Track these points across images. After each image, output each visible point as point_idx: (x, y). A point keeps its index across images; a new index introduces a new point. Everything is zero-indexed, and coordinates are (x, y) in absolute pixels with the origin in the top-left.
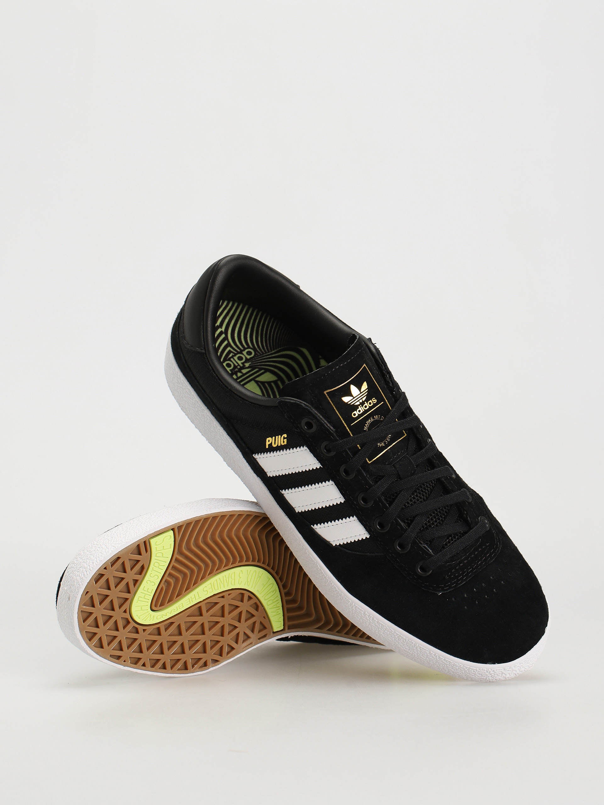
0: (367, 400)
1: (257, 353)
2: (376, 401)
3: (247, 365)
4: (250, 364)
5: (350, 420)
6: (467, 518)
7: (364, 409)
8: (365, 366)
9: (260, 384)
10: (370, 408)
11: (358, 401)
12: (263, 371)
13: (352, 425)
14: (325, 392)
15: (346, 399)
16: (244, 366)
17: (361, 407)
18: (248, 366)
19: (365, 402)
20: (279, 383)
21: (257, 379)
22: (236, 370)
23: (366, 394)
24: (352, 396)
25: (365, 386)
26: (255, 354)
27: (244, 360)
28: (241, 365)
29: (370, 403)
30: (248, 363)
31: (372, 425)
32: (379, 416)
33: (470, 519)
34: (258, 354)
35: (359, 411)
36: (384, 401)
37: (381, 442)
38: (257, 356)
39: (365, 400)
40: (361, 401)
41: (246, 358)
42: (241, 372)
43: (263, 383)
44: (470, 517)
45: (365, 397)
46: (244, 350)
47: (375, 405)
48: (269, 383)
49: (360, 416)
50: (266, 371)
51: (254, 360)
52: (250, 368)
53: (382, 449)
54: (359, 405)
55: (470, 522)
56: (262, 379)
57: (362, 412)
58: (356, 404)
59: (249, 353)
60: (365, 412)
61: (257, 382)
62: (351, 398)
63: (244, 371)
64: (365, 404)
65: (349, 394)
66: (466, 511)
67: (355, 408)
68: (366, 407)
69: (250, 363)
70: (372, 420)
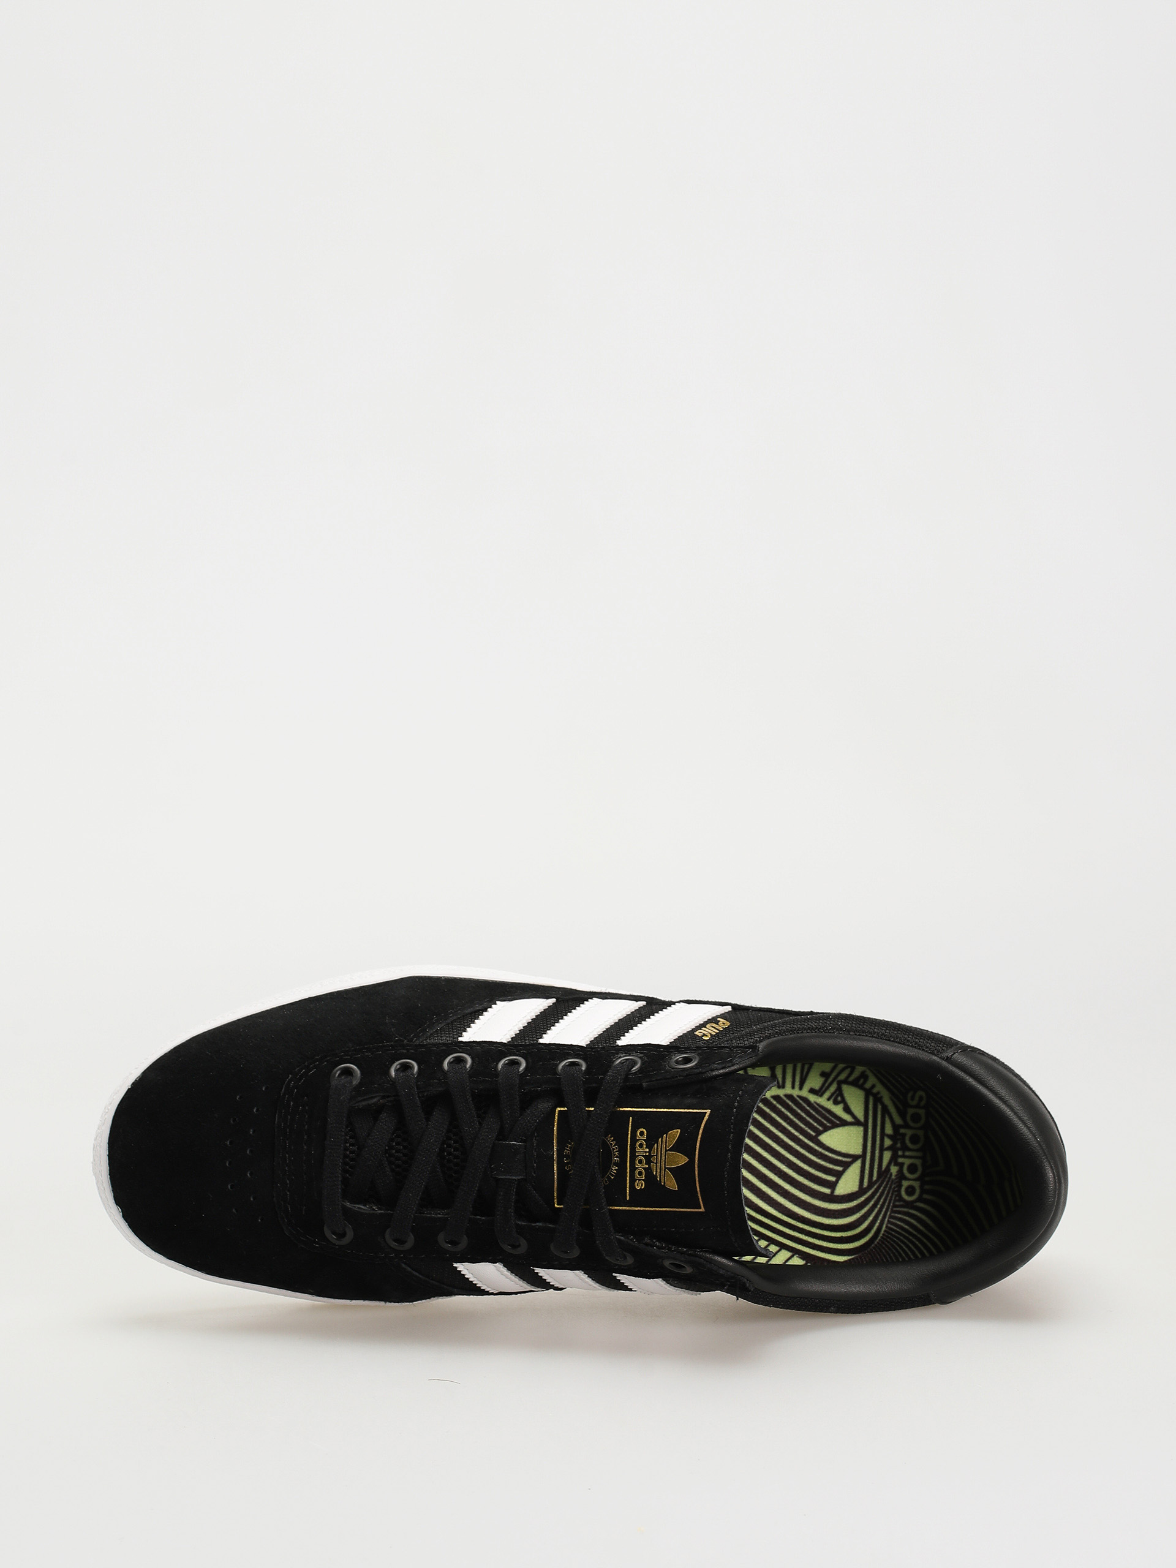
0: (648, 1171)
1: (901, 1203)
2: (637, 1187)
3: (894, 1170)
4: (891, 1175)
5: (639, 1120)
7: (638, 1156)
8: (700, 1208)
9: (848, 1160)
11: (657, 1156)
12: (865, 1184)
13: (630, 1119)
15: (673, 1136)
16: (896, 1164)
17: (646, 1153)
18: (890, 1170)
19: (647, 1167)
20: (827, 1191)
21: (858, 1164)
22: (899, 1145)
23: (659, 1178)
26: (901, 1199)
27: (905, 1171)
28: (900, 1160)
29: (640, 1173)
30: (896, 1174)
31: (608, 1153)
32: (613, 1176)
34: (897, 1203)
36: (629, 1203)
37: (573, 1151)
38: (897, 1198)
41: (907, 1179)
42: (888, 1149)
43: (846, 1166)
46: (921, 1187)
47: (633, 1180)
48: (839, 1175)
50: (861, 1191)
51: (894, 1188)
52: (885, 1169)
56: (854, 1172)
59: (910, 1190)
60: (633, 1156)
61: (855, 1158)
62: (670, 1145)
63: (887, 1155)
64: (646, 1164)
67: (651, 1142)
68: (640, 1162)
69: (893, 1177)
70: (614, 1160)
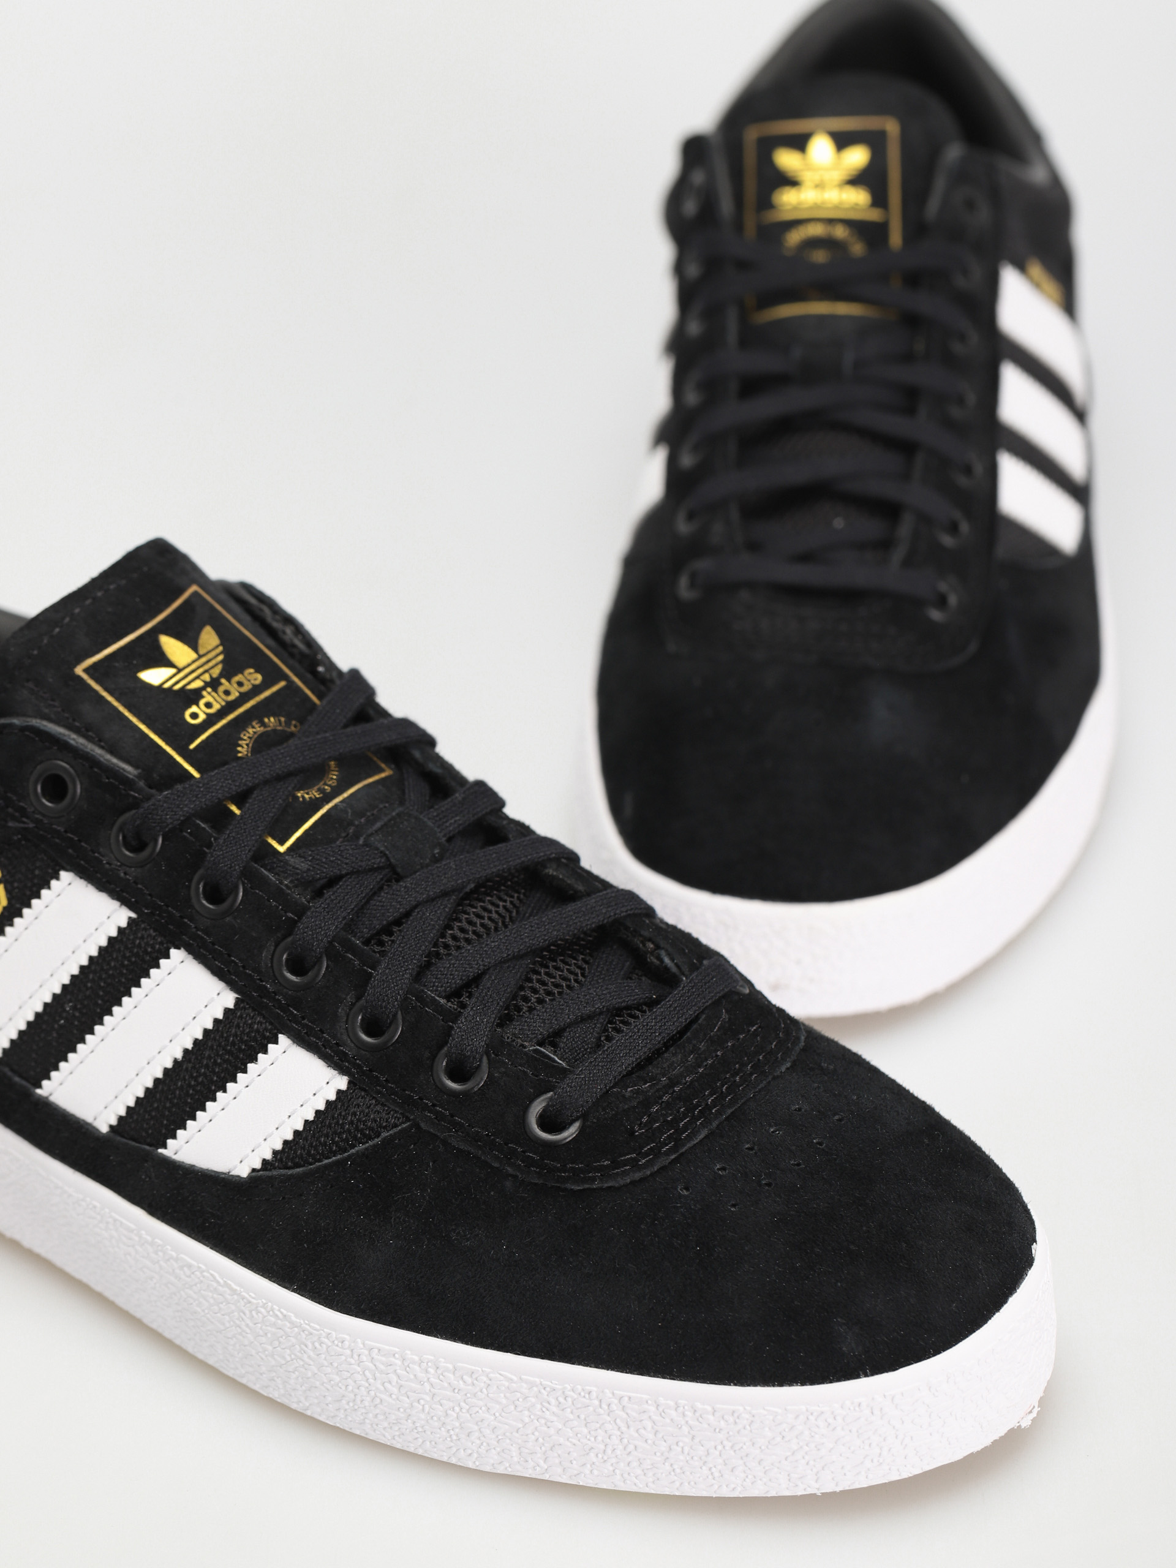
0: (227, 675)
2: (259, 678)
5: (180, 735)
6: (662, 961)
7: (224, 700)
8: (196, 590)
10: (244, 698)
11: (197, 678)
13: (192, 746)
14: (79, 670)
15: (154, 676)
17: (209, 693)
19: (223, 681)
23: (221, 658)
24: (169, 664)
25: (209, 638)
29: (241, 684)
31: (261, 744)
32: (278, 720)
33: (672, 960)
35: (208, 705)
36: (285, 677)
37: (305, 786)
39: (221, 675)
40: (207, 677)
44: (669, 955)
45: (220, 667)
47: (256, 690)
49: (211, 720)
53: (315, 806)
54: (203, 688)
55: (674, 969)
57: (216, 707)
58: (190, 687)
60: (229, 707)
62: (167, 672)
64: (221, 684)
65: (161, 660)
66: (650, 940)
67: (191, 697)
68: (227, 693)
70: (259, 729)
